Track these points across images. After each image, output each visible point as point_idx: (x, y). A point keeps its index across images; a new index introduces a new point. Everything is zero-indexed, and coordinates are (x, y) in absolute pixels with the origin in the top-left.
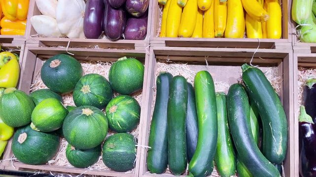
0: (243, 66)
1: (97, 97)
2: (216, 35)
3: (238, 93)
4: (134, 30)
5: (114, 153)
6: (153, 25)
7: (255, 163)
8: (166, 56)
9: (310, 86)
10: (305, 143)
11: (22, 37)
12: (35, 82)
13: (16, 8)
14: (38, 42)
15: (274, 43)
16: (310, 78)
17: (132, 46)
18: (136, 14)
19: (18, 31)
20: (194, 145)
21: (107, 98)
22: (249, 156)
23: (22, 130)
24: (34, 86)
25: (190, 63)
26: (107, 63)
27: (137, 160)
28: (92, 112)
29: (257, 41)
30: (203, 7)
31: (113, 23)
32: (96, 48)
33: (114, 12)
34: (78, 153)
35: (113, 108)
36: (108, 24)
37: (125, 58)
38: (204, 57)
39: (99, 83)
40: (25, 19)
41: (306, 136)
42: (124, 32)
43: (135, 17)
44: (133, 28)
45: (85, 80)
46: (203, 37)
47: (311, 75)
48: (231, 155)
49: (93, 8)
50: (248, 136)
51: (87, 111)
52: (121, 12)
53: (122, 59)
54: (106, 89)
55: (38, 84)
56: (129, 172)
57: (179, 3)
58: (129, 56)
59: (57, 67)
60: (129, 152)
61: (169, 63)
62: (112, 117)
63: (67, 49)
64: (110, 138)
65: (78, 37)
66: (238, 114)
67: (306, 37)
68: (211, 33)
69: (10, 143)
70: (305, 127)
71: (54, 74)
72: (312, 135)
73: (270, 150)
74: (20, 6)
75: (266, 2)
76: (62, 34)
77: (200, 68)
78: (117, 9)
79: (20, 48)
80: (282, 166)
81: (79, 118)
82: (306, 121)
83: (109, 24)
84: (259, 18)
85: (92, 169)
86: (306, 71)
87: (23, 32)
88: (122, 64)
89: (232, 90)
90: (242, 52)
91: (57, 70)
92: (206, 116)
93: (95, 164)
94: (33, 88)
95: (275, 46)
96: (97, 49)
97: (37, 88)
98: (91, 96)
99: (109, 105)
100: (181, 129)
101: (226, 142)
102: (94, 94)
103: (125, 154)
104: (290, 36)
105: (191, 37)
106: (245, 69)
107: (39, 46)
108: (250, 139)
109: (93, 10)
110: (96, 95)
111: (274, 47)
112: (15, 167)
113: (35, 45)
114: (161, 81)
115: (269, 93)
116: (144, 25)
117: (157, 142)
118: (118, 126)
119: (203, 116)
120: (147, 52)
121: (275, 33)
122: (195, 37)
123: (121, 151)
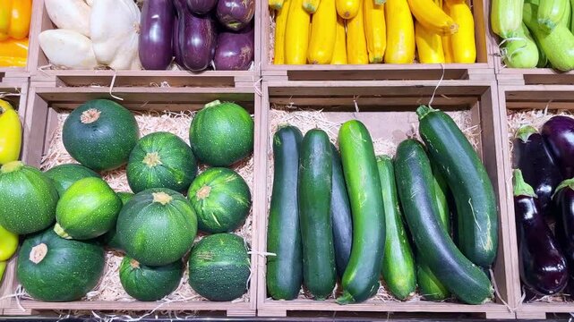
0: (418, 110)
1: (173, 172)
2: (371, 60)
3: (414, 154)
4: (231, 54)
5: (213, 269)
6: (264, 44)
7: (451, 266)
8: (287, 97)
9: (525, 139)
10: (525, 230)
11: (22, 70)
12: (49, 152)
13: (9, 17)
14: (54, 78)
15: (466, 70)
16: (524, 126)
17: (230, 82)
18: (235, 26)
19: (10, 60)
20: (347, 245)
21: (190, 174)
22: (441, 257)
23: (37, 240)
24: (47, 160)
25: (327, 109)
26: (182, 114)
27: (252, 278)
28: (171, 198)
29: (440, 68)
30: (347, 14)
31: (196, 41)
32: (163, 86)
33: (196, 22)
34: (146, 272)
35: (204, 191)
36: (186, 42)
37: (218, 102)
38: (352, 97)
39: (174, 148)
40: (26, 36)
41: (526, 218)
42: (214, 57)
43: (232, 31)
44: (231, 50)
45: (149, 143)
46: (348, 62)
47: (523, 122)
48: (409, 258)
49: (156, 16)
50: (437, 224)
51: (162, 197)
52: (208, 22)
53: (212, 104)
54: (187, 157)
55: (54, 156)
56: (238, 300)
57: (306, 6)
58: (224, 98)
59: (96, 122)
60: (238, 264)
61: (291, 110)
62: (202, 206)
63: (110, 90)
64: (201, 242)
65: (128, 68)
66: (417, 190)
67: (515, 59)
68: (363, 57)
69: (12, 266)
70: (524, 204)
71: (90, 135)
72: (534, 215)
73: (473, 244)
74: (16, 14)
75: (448, 4)
76: (100, 63)
77: (344, 117)
78: (201, 16)
79: (20, 89)
80: (491, 270)
81: (149, 210)
82: (525, 194)
83: (189, 43)
84: (441, 30)
85: (170, 301)
86: (516, 115)
87: (23, 62)
88: (215, 112)
89: (403, 149)
90: (417, 86)
91: (96, 127)
92: (366, 195)
93: (174, 293)
94: (46, 164)
95: (468, 75)
96: (165, 88)
97: (52, 164)
98: (163, 171)
99: (194, 186)
100: (324, 219)
101: (397, 238)
102: (167, 167)
103: (232, 268)
104: (490, 58)
105: (329, 63)
106: (423, 114)
107: (57, 86)
108: (438, 229)
109: (156, 19)
110: (171, 169)
111: (467, 77)
112: (23, 310)
113: (50, 85)
114: (281, 140)
115: (466, 152)
116: (249, 45)
117: (283, 246)
118: (214, 221)
119: (359, 195)
120: (257, 91)
121: (466, 54)
122: (336, 63)
123: (225, 263)
